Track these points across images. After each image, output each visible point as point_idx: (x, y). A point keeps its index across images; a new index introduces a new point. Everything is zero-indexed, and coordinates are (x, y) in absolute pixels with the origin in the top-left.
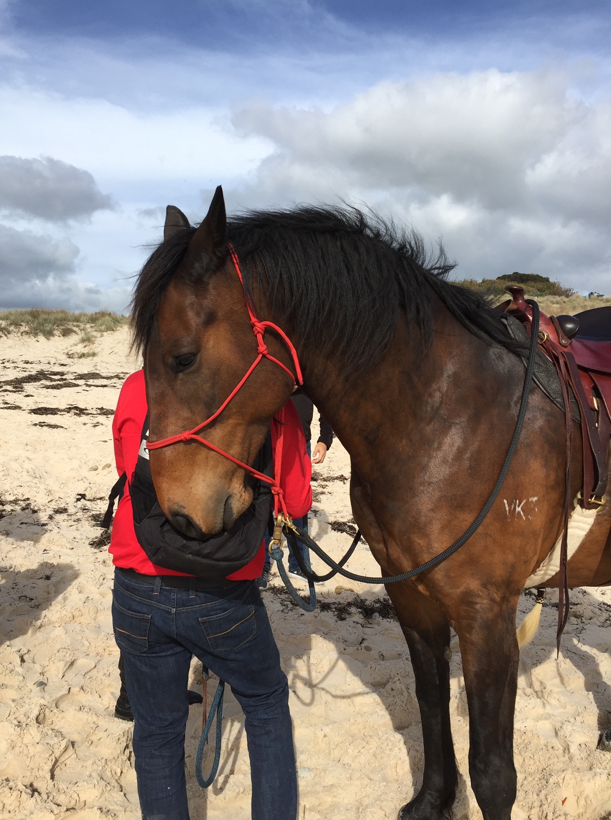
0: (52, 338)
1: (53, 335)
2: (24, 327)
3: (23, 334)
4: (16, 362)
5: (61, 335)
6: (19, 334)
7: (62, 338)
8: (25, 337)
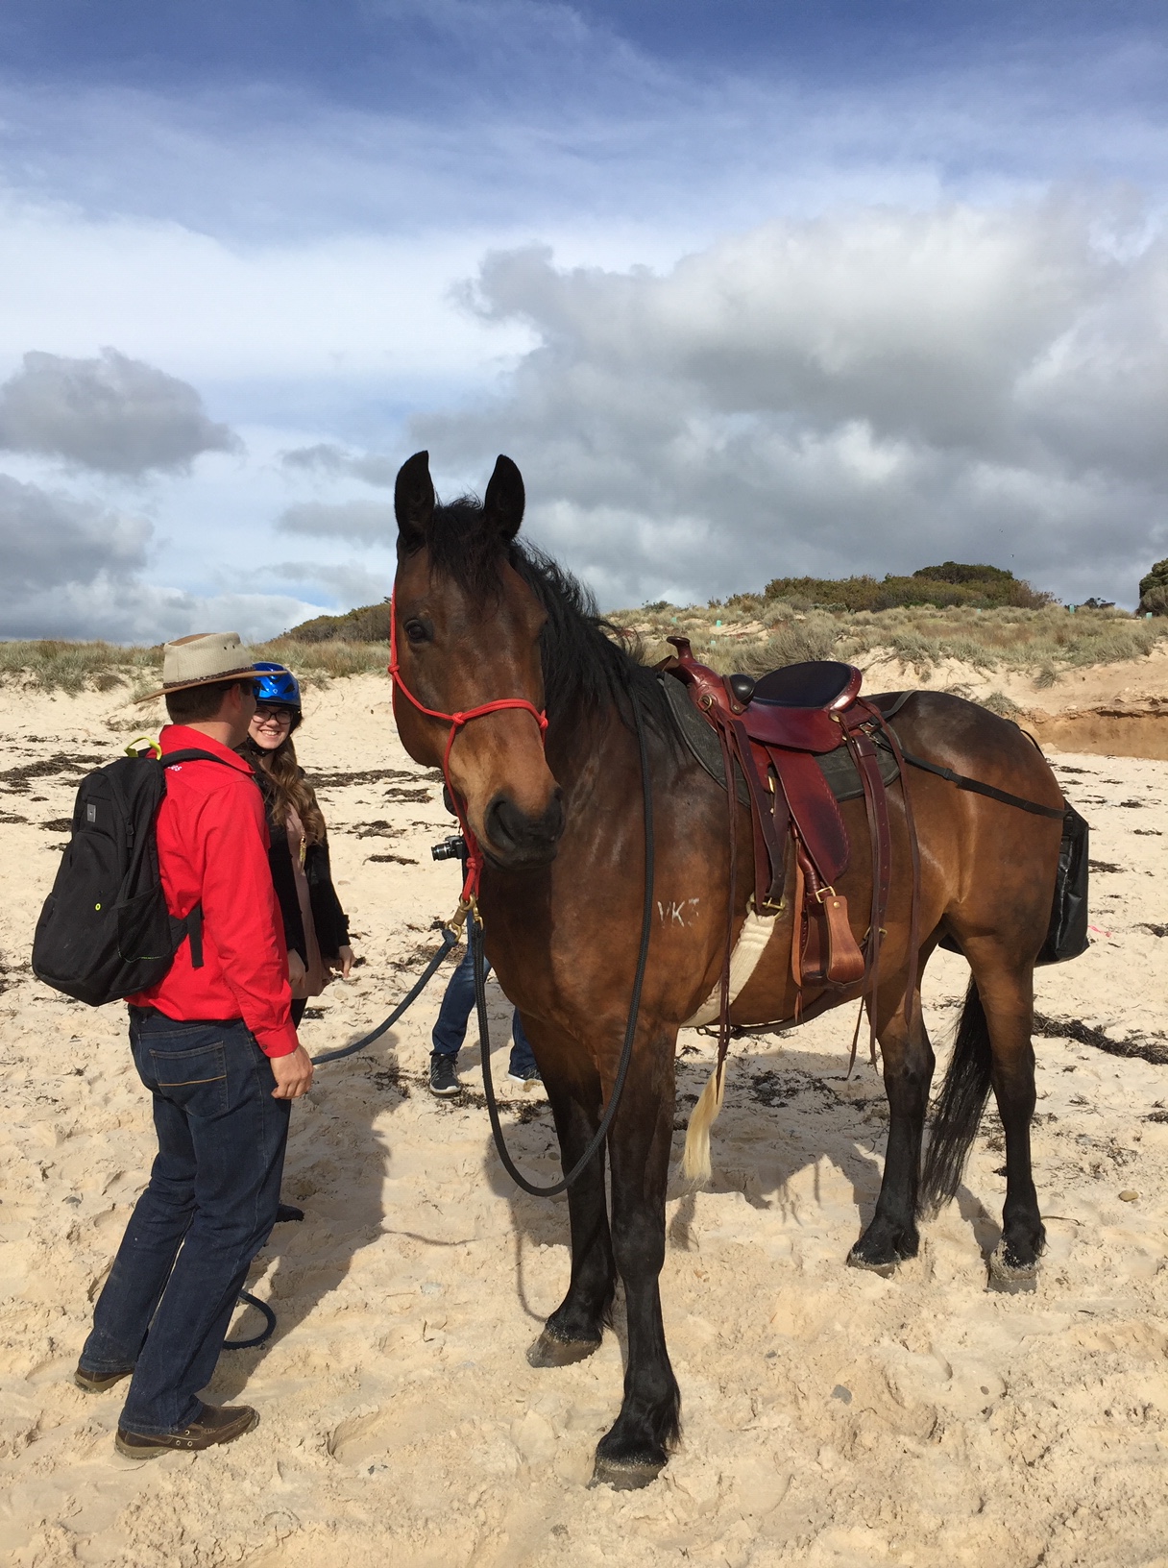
0: (79, 694)
1: (82, 689)
2: (28, 674)
3: (27, 687)
4: (13, 740)
5: (96, 689)
6: (19, 688)
7: (98, 693)
8: (31, 693)
